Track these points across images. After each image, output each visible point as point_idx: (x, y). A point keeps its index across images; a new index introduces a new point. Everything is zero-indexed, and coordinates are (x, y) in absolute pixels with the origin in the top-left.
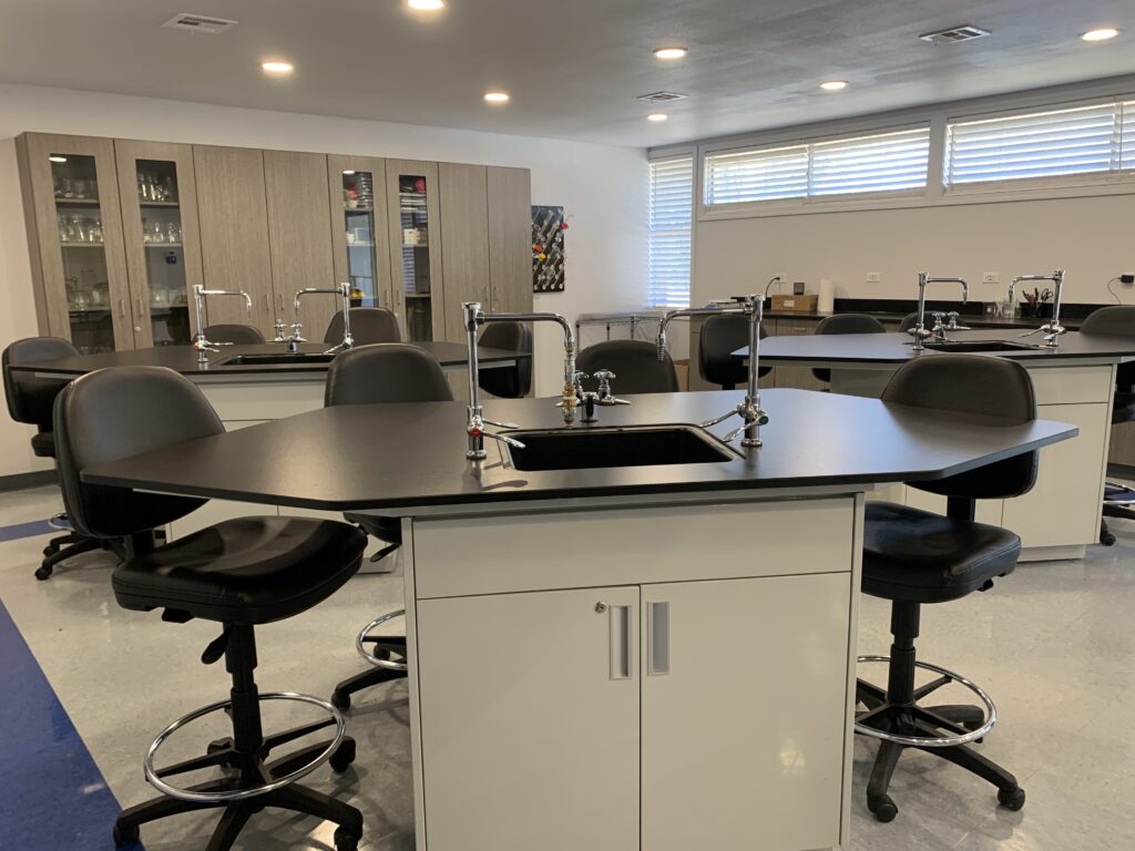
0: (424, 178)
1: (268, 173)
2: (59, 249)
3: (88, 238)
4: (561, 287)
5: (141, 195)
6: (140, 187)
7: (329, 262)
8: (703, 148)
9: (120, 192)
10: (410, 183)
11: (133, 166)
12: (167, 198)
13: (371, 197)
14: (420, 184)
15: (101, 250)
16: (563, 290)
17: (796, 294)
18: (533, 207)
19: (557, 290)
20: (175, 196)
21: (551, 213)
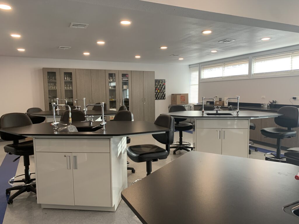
0: (128, 74)
1: (92, 74)
2: (48, 90)
3: (53, 88)
4: (164, 98)
5: (65, 79)
6: (65, 78)
7: (105, 93)
8: (201, 65)
9: (61, 79)
10: (124, 75)
11: (63, 73)
12: (70, 80)
13: (115, 79)
14: (127, 76)
15: (56, 90)
16: (165, 99)
17: (220, 101)
18: (155, 80)
19: (163, 99)
20: (71, 79)
21: (161, 81)
